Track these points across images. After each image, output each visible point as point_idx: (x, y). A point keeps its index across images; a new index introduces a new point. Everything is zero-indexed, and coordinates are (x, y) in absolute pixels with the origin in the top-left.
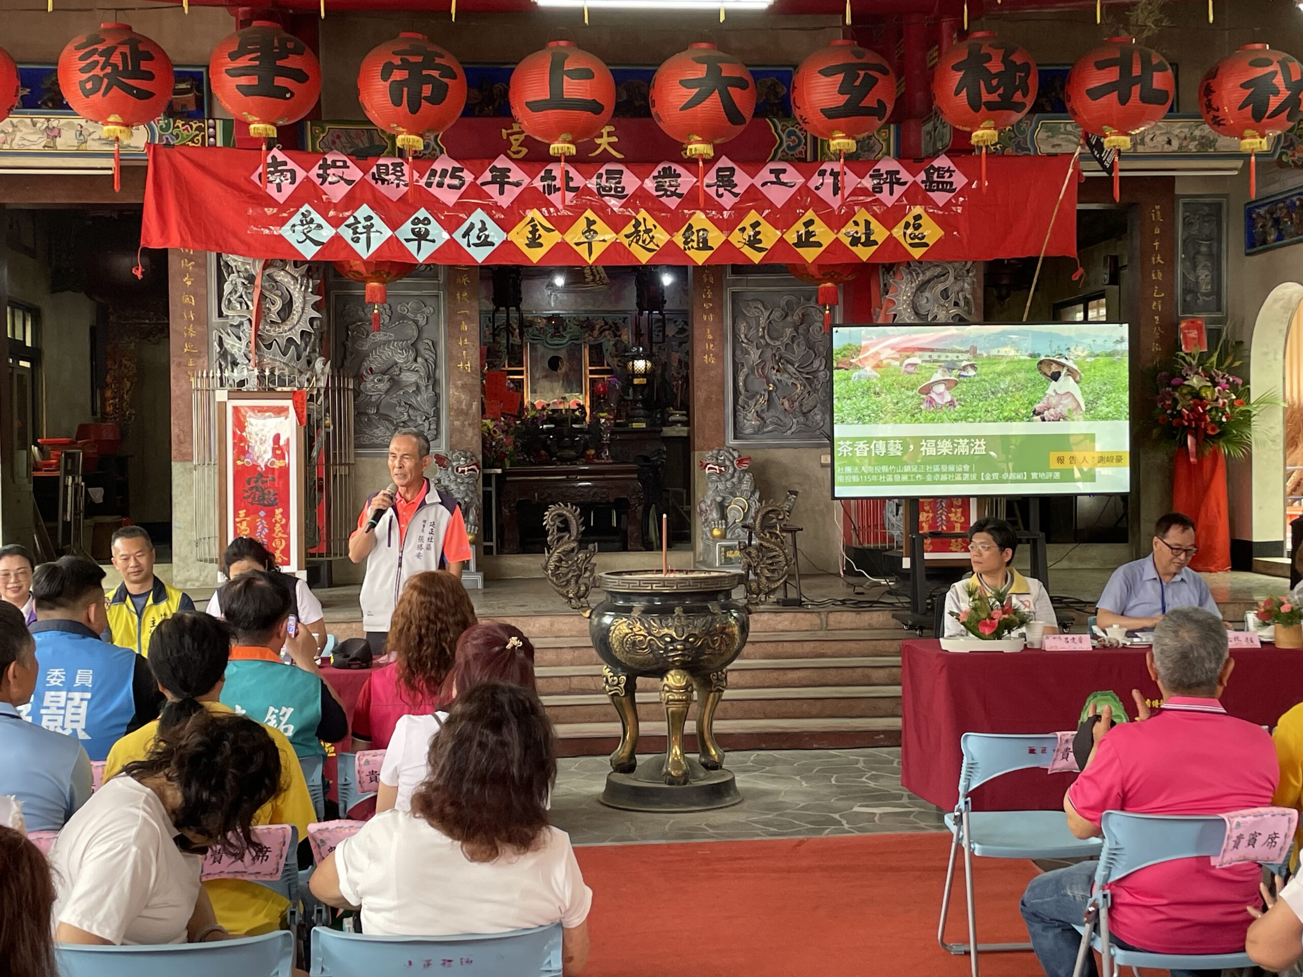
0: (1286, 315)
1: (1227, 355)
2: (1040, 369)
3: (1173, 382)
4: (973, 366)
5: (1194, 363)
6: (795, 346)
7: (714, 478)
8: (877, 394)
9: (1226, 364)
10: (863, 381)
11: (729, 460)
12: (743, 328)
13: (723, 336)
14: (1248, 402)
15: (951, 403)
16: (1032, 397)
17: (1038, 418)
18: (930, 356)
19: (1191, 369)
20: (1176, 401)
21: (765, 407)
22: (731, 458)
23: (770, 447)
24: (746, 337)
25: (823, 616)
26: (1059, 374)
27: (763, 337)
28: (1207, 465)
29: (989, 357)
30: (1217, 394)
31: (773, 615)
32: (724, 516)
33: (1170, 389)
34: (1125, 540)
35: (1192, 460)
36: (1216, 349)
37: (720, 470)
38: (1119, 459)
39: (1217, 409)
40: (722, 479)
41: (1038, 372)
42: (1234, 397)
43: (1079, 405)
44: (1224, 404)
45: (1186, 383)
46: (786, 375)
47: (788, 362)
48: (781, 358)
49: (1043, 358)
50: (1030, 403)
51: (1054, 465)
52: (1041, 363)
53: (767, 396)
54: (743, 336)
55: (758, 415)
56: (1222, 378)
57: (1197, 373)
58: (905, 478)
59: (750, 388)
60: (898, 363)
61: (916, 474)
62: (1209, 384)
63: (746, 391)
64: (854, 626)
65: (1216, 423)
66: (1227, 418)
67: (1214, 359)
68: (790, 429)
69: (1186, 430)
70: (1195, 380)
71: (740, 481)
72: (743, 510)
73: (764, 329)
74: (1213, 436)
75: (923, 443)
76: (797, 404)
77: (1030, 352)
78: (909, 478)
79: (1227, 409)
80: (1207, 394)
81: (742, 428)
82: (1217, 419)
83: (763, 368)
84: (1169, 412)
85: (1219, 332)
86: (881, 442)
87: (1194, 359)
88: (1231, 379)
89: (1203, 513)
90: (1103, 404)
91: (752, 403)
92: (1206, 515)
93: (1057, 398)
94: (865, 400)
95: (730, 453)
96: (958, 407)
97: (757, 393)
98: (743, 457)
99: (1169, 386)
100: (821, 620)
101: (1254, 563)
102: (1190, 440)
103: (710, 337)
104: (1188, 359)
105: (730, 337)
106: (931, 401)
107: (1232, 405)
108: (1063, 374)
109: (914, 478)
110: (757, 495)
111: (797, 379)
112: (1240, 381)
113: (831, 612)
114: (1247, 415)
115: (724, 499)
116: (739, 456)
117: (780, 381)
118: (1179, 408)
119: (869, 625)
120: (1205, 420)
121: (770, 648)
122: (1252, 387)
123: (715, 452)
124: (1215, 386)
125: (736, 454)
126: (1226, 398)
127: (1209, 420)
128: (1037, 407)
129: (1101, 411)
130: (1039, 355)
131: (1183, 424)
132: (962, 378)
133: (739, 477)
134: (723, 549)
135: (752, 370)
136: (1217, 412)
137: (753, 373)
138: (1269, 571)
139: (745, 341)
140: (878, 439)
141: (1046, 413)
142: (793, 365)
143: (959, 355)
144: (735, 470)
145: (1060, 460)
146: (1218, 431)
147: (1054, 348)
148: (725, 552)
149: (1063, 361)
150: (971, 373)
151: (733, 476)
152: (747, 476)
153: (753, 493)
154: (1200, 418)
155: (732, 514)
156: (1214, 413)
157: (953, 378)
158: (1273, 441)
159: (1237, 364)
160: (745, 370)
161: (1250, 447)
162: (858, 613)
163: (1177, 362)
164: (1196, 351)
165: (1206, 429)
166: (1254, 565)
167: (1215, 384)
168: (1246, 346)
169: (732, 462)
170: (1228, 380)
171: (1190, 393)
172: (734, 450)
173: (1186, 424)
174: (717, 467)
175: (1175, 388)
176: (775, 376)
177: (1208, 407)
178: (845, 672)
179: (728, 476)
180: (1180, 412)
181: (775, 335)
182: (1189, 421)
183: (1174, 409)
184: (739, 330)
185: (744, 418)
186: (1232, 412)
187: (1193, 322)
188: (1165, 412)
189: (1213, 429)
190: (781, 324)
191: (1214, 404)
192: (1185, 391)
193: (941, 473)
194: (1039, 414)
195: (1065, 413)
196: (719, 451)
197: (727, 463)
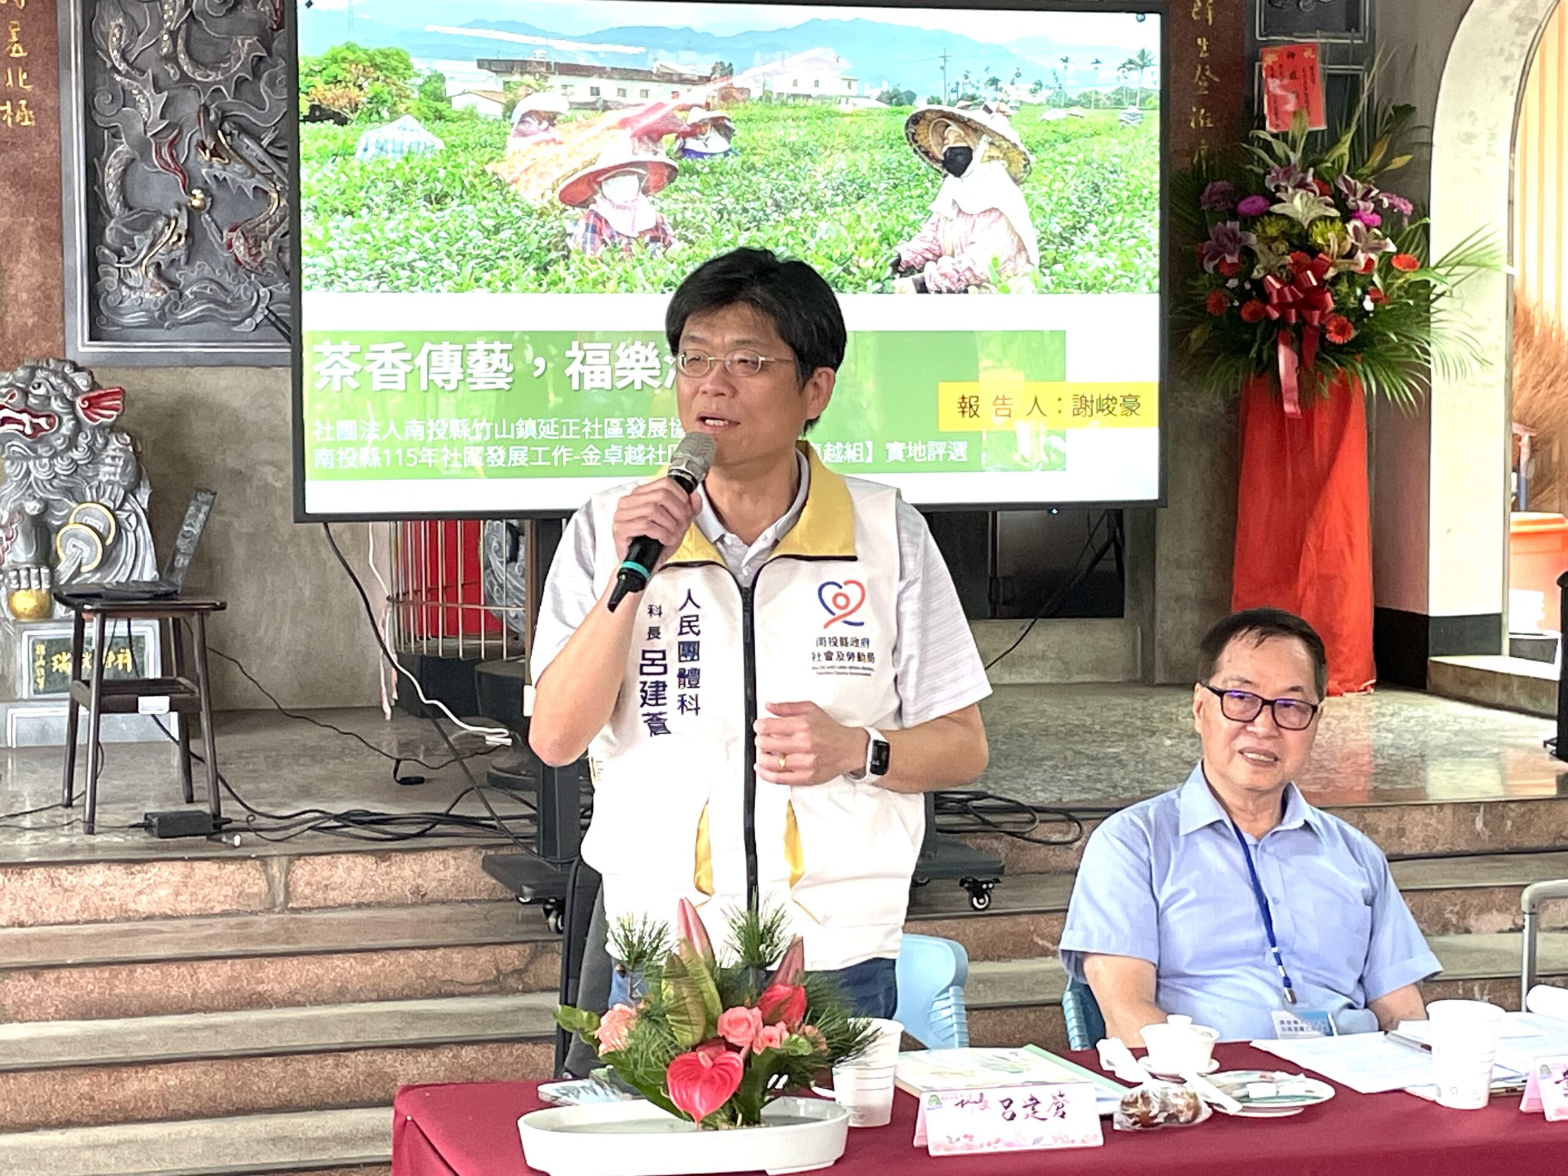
0: (1519, 40)
1: (1374, 140)
2: (913, 138)
3: (1244, 206)
4: (721, 126)
5: (1295, 157)
6: (263, 87)
7: (18, 446)
8: (438, 200)
9: (1375, 161)
10: (393, 160)
11: (63, 397)
12: (114, 28)
13: (55, 54)
14: (1424, 262)
15: (657, 235)
16: (891, 223)
17: (906, 284)
18: (595, 91)
19: (1287, 175)
20: (1249, 255)
21: (180, 253)
22: (67, 392)
23: (192, 362)
24: (124, 58)
25: (275, 869)
26: (968, 153)
27: (172, 58)
28: (1324, 421)
29: (766, 98)
30: (1351, 240)
31: (119, 870)
32: (47, 557)
33: (1236, 225)
34: (1117, 612)
35: (1288, 408)
36: (1348, 126)
37: (36, 427)
38: (1131, 404)
39: (1351, 275)
40: (41, 450)
41: (908, 149)
42: (1392, 248)
43: (1022, 248)
44: (1370, 262)
45: (1276, 208)
46: (238, 167)
47: (244, 130)
48: (223, 118)
49: (921, 105)
50: (885, 238)
51: (950, 418)
52: (915, 120)
53: (183, 222)
54: (115, 54)
55: (159, 273)
56: (1364, 198)
57: (1302, 185)
58: (519, 456)
59: (138, 197)
60: (498, 110)
61: (552, 444)
62: (1334, 212)
63: (127, 205)
64: (370, 894)
65: (1348, 313)
66: (1374, 301)
67: (1344, 148)
68: (251, 314)
69: (1274, 332)
70: (1297, 202)
71: (94, 455)
72: (103, 538)
73: (173, 35)
74: (1339, 348)
75: (575, 352)
76: (268, 246)
77: (887, 87)
78: (532, 456)
79: (1376, 279)
80: (1328, 237)
81: (116, 310)
82: (1352, 302)
83: (172, 145)
84: (1233, 283)
85: (1352, 84)
86: (446, 346)
87: (1294, 149)
88: (1386, 203)
89: (1311, 541)
90: (1090, 246)
91: (141, 241)
92: (1320, 550)
93: (961, 223)
94: (399, 217)
95: (65, 378)
96: (678, 246)
97: (158, 214)
98: (106, 385)
99: (1234, 215)
100: (270, 881)
101: (1431, 670)
102: (1284, 358)
103: (18, 52)
104: (1279, 147)
105: (76, 59)
106: (598, 226)
107: (1387, 269)
108: (977, 156)
109: (548, 456)
110: (144, 496)
111: (268, 177)
112: (1408, 208)
113: (300, 856)
114: (1422, 293)
115: (47, 505)
116: (94, 386)
117: (221, 182)
118: (1255, 274)
119: (416, 890)
120: (1322, 306)
121: (90, 984)
122: (1436, 220)
123: (21, 373)
124: (1345, 219)
125: (81, 381)
126: (1373, 249)
127: (1332, 306)
128: (907, 251)
129: (1083, 266)
130: (911, 97)
131: (1268, 316)
132: (687, 161)
133: (91, 448)
134: (41, 650)
135: (142, 148)
136: (1352, 284)
137: (146, 158)
138: (1472, 693)
139: (122, 67)
140: (439, 337)
141: (930, 267)
142: (258, 140)
143: (681, 88)
144: (78, 427)
145: (968, 406)
146: (1354, 334)
147: (955, 75)
148: (48, 657)
149: (977, 115)
150: (715, 142)
151: (72, 443)
152: (114, 443)
153: (131, 491)
154: (1312, 299)
155: (70, 550)
156: (1343, 288)
157: (662, 158)
158: (1483, 362)
159: (1399, 162)
160: (123, 148)
161: (1428, 373)
162: (383, 856)
163: (1249, 156)
164: (1298, 128)
165: (1323, 329)
166: (1434, 677)
167: (1348, 215)
168: (1419, 119)
169: (72, 405)
170: (1378, 203)
171: (1285, 236)
172: (77, 368)
173: (1276, 315)
174: (25, 417)
175: (1249, 222)
176: (206, 166)
177: (1331, 273)
178: (312, 1066)
179: (59, 443)
180: (1259, 284)
181: (209, 55)
182: (1282, 306)
183: (1246, 276)
184: (105, 36)
185: (121, 281)
186: (1388, 286)
187: (1291, 55)
188: (1223, 286)
189: (1342, 330)
190: (224, 24)
191: (1344, 265)
192: (1272, 231)
193: (625, 441)
194: (910, 270)
195: (983, 269)
196: (33, 370)
197: (56, 405)
